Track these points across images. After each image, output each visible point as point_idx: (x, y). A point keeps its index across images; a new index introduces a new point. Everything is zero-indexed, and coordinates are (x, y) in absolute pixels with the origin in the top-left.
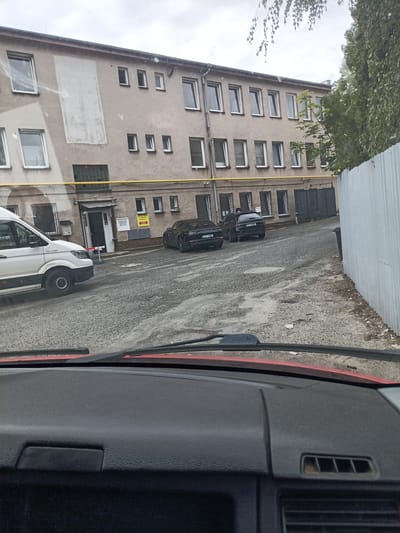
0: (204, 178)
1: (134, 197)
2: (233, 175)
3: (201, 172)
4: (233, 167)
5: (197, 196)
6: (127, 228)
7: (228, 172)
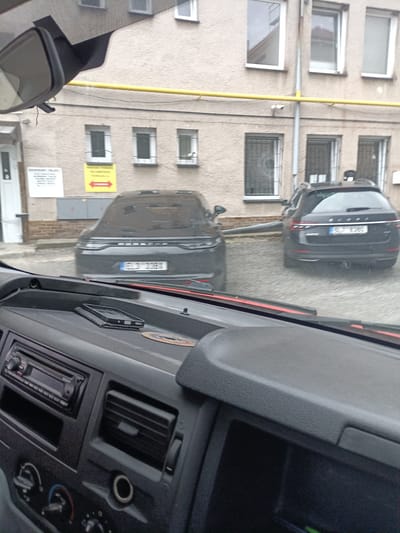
0: (276, 93)
1: (80, 123)
2: (350, 93)
3: (268, 78)
4: (354, 75)
5: (248, 136)
6: (56, 190)
7: (338, 85)
